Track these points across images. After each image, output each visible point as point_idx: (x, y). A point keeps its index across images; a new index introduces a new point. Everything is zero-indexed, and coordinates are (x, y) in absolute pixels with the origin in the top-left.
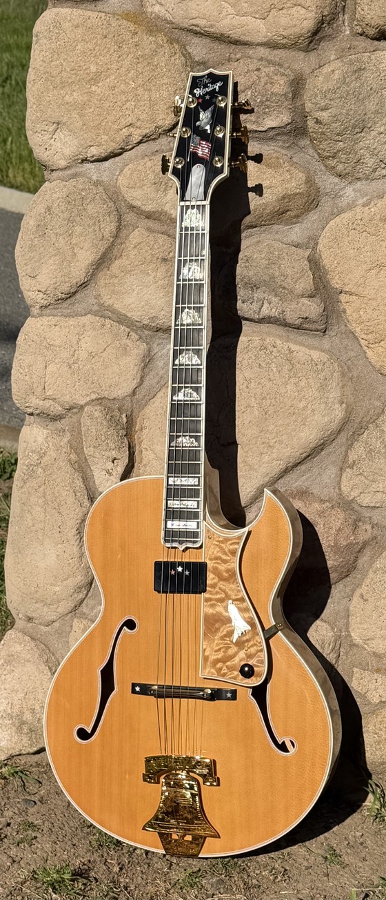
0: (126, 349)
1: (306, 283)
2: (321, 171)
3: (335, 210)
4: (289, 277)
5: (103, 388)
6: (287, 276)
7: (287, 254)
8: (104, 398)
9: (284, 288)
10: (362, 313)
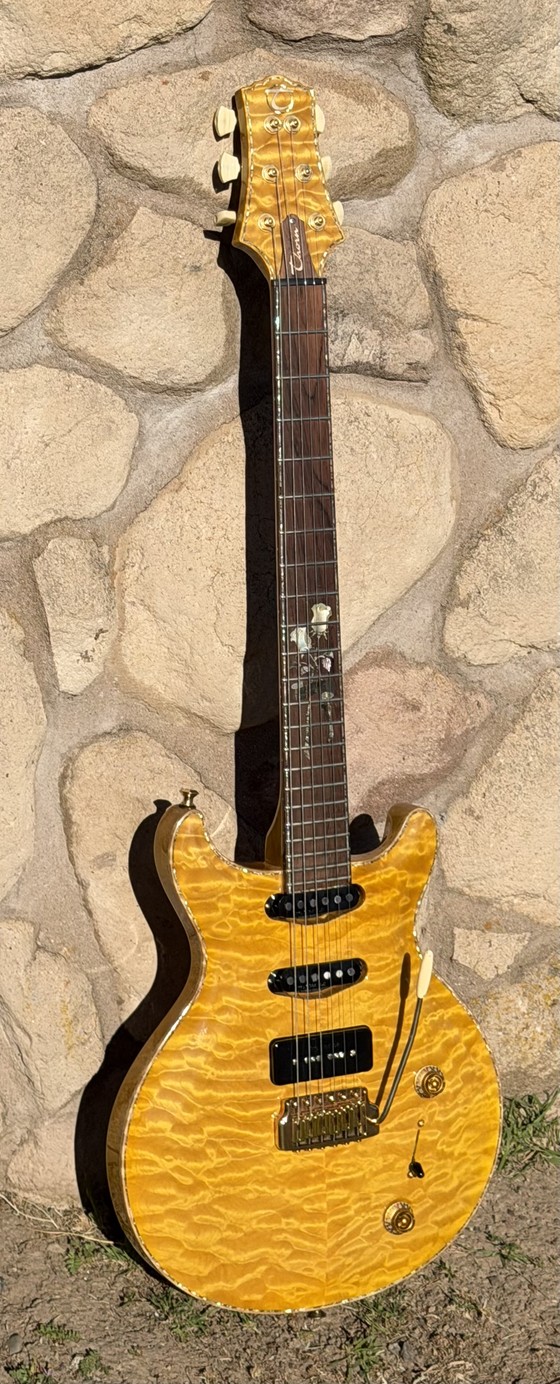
0: (110, 428)
1: (419, 305)
2: (423, 105)
3: (438, 173)
4: (394, 295)
5: (67, 501)
6: (391, 294)
7: (385, 253)
8: (66, 518)
9: (389, 315)
10: (492, 351)
